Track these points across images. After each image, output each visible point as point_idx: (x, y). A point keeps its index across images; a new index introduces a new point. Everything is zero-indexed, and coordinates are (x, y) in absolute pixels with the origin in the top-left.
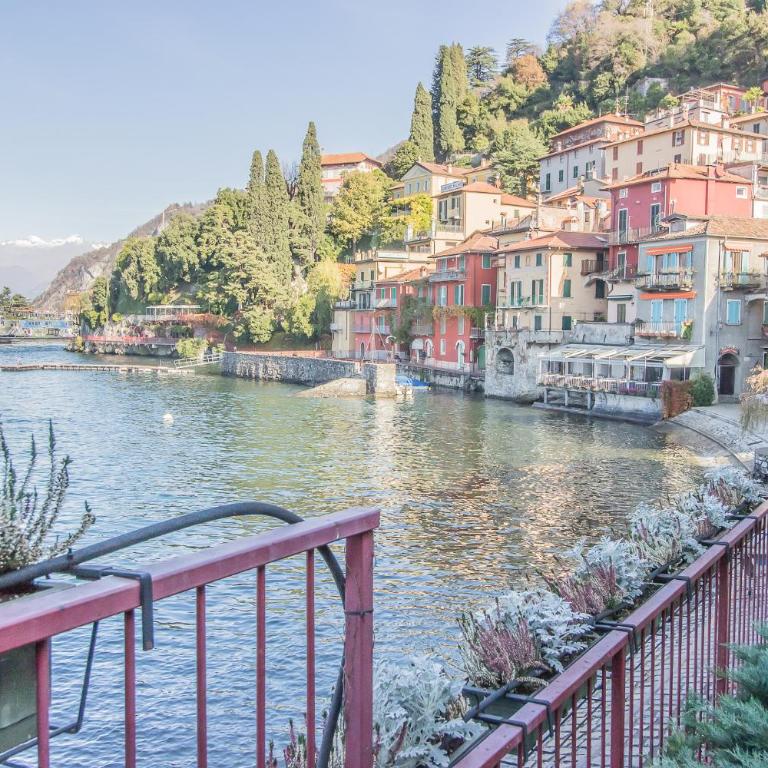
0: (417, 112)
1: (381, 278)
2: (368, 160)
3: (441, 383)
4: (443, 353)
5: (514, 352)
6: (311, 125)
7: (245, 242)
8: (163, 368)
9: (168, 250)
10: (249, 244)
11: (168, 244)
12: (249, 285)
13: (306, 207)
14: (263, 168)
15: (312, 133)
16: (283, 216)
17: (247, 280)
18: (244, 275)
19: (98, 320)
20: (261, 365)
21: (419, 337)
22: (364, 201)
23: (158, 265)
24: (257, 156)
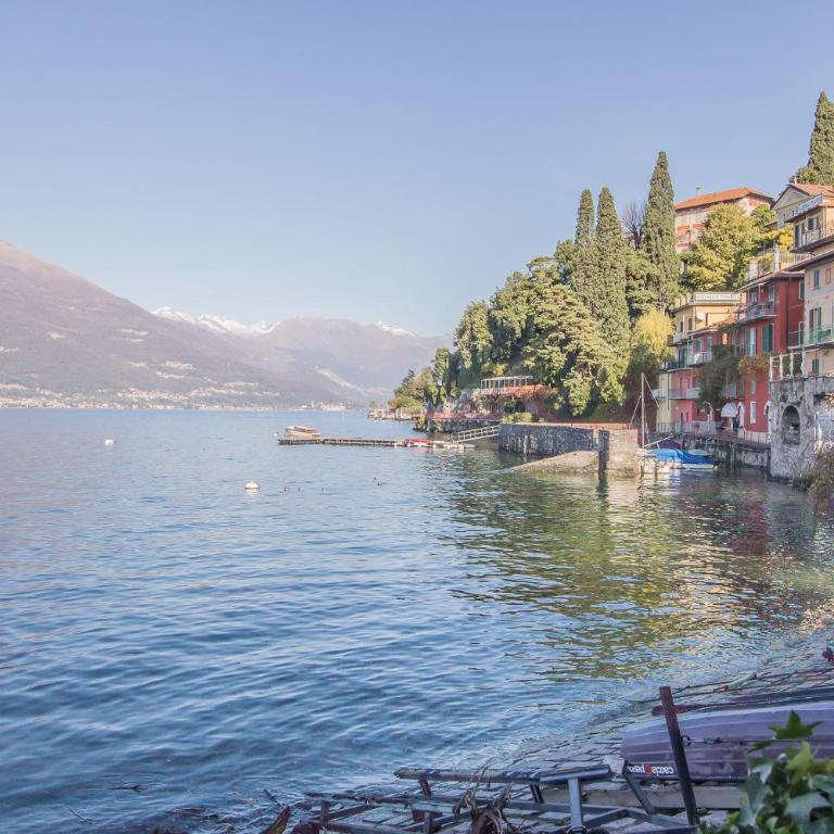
0: (817, 129)
1: (701, 326)
2: (751, 195)
3: (747, 462)
4: (753, 421)
5: (800, 410)
6: (662, 155)
7: (565, 298)
8: (439, 442)
9: (498, 314)
10: (570, 299)
11: (500, 308)
12: (570, 347)
13: (653, 253)
14: (595, 210)
15: (662, 164)
16: (617, 264)
17: (567, 341)
18: (562, 336)
19: (439, 395)
20: (526, 437)
21: (729, 401)
22: (727, 241)
23: (491, 331)
24: (586, 196)
